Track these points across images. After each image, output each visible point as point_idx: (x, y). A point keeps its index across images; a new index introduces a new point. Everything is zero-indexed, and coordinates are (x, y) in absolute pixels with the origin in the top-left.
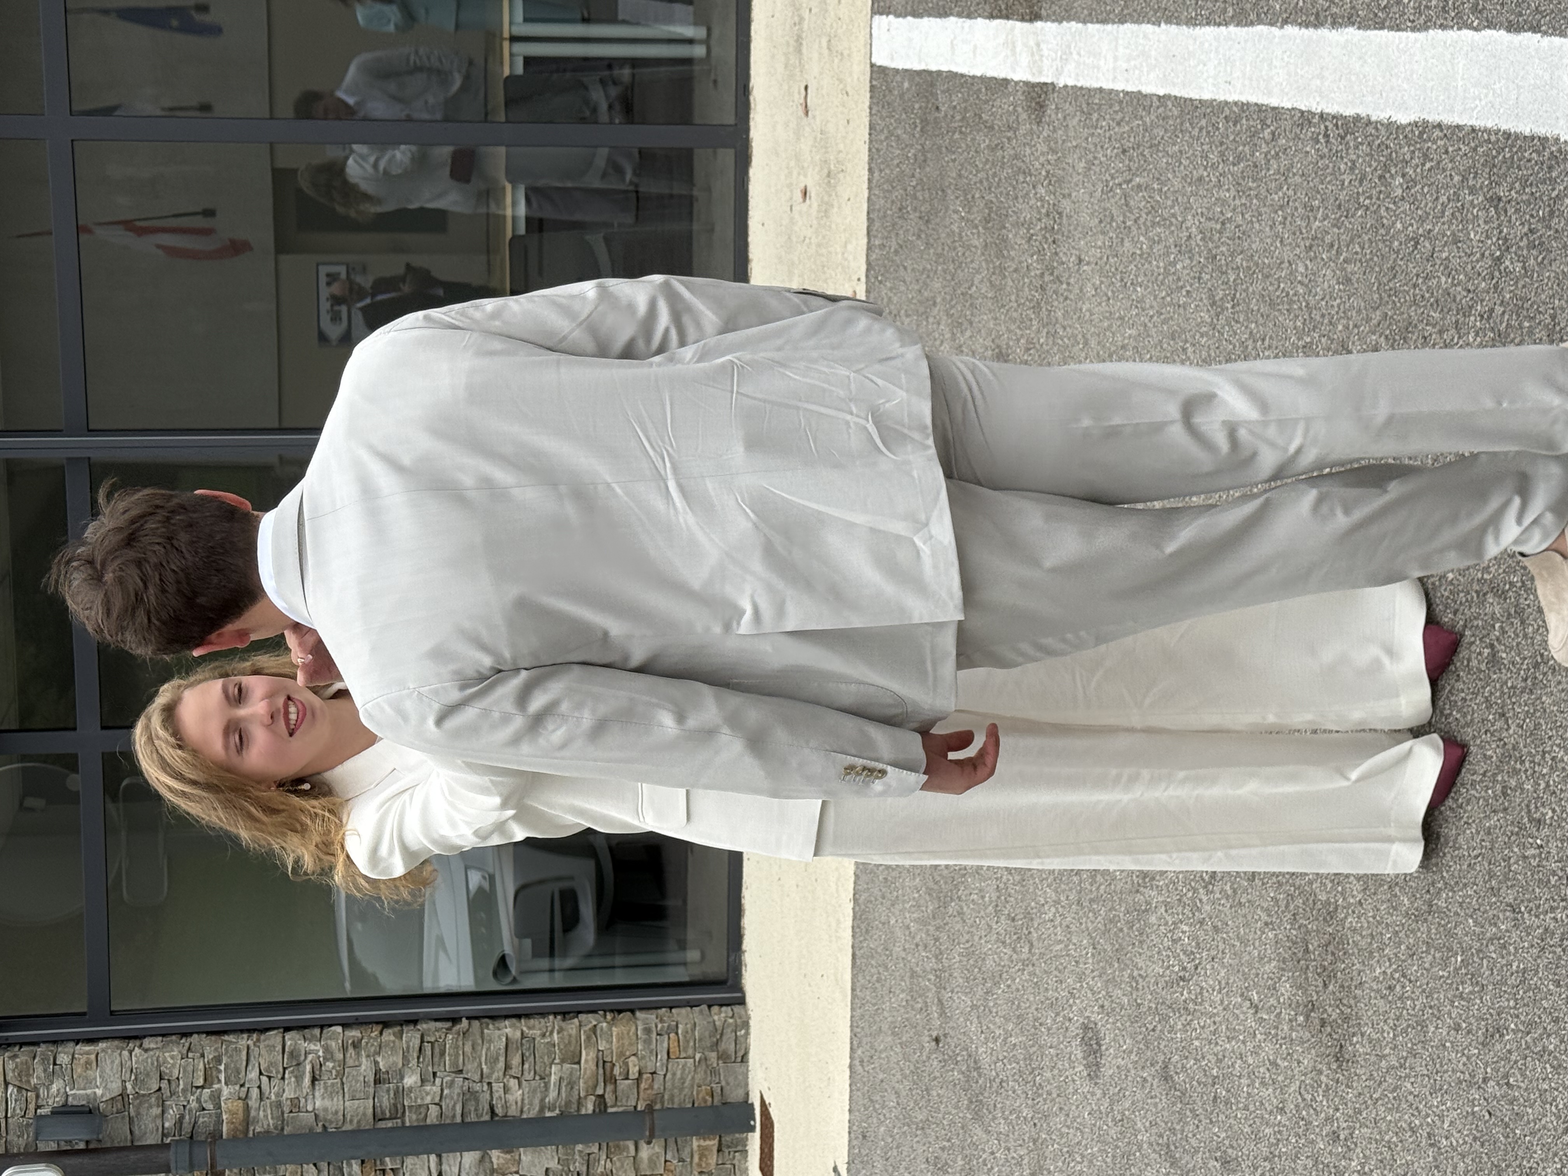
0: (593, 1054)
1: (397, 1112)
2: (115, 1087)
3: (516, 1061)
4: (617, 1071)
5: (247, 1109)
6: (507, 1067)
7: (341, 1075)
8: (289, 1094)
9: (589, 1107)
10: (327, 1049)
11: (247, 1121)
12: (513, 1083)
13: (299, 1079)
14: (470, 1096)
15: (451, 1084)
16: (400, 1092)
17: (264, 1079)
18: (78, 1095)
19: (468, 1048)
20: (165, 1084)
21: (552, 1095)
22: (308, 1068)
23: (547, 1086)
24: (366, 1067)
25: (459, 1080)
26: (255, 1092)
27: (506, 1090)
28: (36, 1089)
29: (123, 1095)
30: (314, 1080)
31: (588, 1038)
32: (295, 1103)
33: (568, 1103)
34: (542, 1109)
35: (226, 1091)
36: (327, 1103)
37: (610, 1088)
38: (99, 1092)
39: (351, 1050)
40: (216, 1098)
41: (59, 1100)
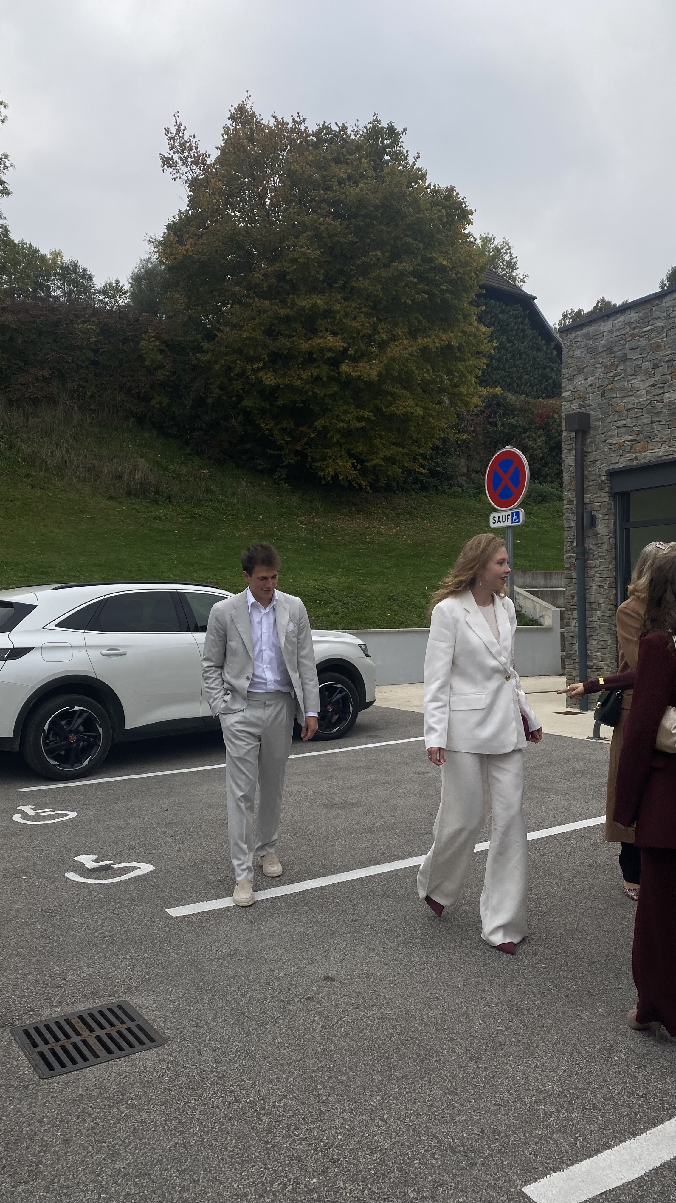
0: (603, 665)
1: (591, 609)
2: (600, 532)
3: (602, 643)
4: (599, 672)
5: (594, 567)
6: (601, 641)
7: (600, 593)
8: (596, 579)
9: (589, 663)
10: (606, 589)
11: (591, 568)
12: (596, 642)
13: (600, 582)
14: (594, 629)
15: (597, 624)
16: (596, 610)
17: (600, 572)
18: (599, 522)
19: (606, 629)
20: (600, 545)
21: (594, 653)
22: (602, 584)
23: (596, 652)
24: (602, 600)
25: (598, 627)
26: (597, 570)
27: (595, 640)
28: (600, 510)
29: (598, 534)
30: (599, 586)
31: (607, 664)
32: (593, 581)
33: (592, 658)
34: (590, 650)
35: (598, 562)
36: (594, 590)
37: (595, 670)
38: (599, 527)
39: (606, 596)
40: (596, 559)
41: (597, 517)
